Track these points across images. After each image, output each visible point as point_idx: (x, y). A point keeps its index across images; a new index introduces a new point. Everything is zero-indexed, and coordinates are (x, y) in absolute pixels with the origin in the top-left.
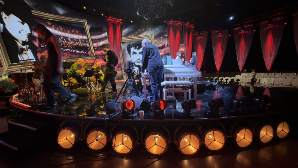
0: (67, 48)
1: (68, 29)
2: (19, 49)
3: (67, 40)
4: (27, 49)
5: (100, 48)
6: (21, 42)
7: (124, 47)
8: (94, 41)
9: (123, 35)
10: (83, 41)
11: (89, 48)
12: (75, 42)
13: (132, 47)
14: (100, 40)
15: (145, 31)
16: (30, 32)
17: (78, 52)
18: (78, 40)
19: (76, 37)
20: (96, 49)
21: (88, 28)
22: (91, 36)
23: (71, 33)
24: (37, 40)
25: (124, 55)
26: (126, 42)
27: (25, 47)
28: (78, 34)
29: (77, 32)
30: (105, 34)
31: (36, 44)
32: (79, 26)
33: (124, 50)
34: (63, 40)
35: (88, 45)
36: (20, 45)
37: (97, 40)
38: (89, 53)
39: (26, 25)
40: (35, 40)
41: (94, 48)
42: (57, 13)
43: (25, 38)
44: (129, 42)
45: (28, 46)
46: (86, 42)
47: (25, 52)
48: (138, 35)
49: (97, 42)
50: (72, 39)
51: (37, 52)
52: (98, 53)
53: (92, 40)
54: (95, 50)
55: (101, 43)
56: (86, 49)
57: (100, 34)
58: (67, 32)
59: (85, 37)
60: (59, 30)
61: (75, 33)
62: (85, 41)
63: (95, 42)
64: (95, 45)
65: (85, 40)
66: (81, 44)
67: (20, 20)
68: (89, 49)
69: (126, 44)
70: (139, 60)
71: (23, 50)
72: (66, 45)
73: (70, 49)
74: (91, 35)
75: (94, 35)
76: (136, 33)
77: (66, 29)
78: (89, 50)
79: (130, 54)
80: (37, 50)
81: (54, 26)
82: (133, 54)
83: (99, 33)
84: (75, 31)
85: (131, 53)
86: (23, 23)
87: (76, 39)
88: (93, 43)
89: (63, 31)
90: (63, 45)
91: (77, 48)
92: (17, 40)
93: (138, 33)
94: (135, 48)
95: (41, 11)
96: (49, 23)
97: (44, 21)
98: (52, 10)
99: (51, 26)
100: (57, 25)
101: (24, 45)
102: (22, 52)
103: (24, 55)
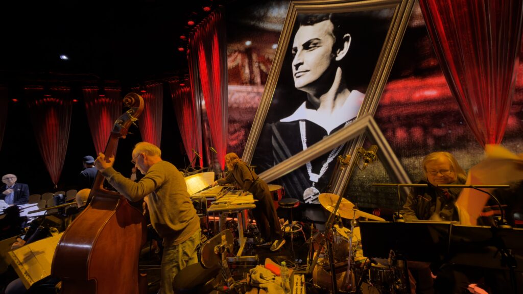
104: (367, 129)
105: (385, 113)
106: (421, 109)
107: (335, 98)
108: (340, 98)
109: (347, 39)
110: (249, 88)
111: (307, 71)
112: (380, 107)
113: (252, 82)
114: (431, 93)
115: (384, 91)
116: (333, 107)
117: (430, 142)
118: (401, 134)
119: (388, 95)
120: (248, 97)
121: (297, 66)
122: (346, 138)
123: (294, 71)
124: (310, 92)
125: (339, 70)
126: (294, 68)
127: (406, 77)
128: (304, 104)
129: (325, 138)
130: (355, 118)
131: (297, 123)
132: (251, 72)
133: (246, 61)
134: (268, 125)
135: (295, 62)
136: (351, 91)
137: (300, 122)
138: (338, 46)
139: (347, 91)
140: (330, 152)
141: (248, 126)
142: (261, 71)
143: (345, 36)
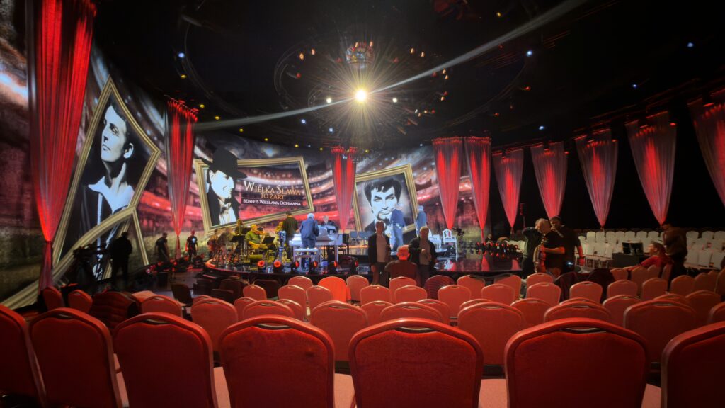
0: (275, 200)
1: (278, 175)
2: (221, 208)
3: (276, 189)
4: (229, 207)
5: (321, 195)
6: (224, 200)
7: (360, 189)
8: (312, 185)
9: (357, 170)
10: (297, 187)
11: (304, 196)
12: (285, 190)
13: (373, 188)
14: (321, 182)
15: (396, 159)
16: (233, 187)
17: (290, 204)
19: (287, 183)
20: (314, 197)
21: (304, 167)
22: (308, 178)
23: (282, 178)
24: (240, 195)
25: (359, 203)
26: (362, 182)
27: (227, 205)
28: (291, 178)
29: (289, 176)
30: (329, 174)
31: (239, 200)
32: (292, 167)
33: (360, 195)
34: (270, 190)
35: (303, 193)
36: (222, 203)
37: (317, 183)
38: (305, 203)
39: (231, 179)
40: (238, 195)
41: (312, 195)
42: (264, 157)
43: (228, 195)
44: (369, 181)
45: (230, 204)
46: (300, 189)
47: (226, 211)
48: (383, 168)
49: (317, 186)
50: (282, 187)
51: (239, 210)
52: (319, 202)
53: (310, 184)
54: (313, 199)
55: (324, 187)
56: (300, 198)
57: (322, 174)
58: (276, 179)
59: (299, 182)
60: (267, 178)
61: (286, 178)
63: (314, 187)
64: (314, 190)
65: (300, 186)
66: (293, 192)
67: (225, 175)
68: (304, 198)
69: (364, 184)
70: (386, 209)
71: (224, 209)
72: (273, 196)
73: (279, 200)
74: (308, 176)
75: (314, 176)
76: (381, 164)
77: (274, 174)
78: (305, 200)
79: (369, 200)
80: (240, 207)
81: (260, 174)
82: (375, 200)
83: (321, 171)
84: (287, 175)
85: (373, 198)
86: (227, 178)
87: (288, 186)
88: (310, 188)
89: (271, 178)
90: (270, 196)
91: (288, 198)
92: (220, 198)
93: (383, 164)
94: (379, 190)
95: (246, 158)
96: (255, 172)
97: (250, 170)
98: (260, 154)
99: (256, 175)
100: (264, 170)
101: (226, 203)
102: (223, 212)
103: (225, 215)
104: (132, 215)
105: (141, 208)
106: (154, 211)
107: (120, 185)
108: (122, 186)
109: (131, 147)
111: (109, 149)
112: (139, 204)
114: (158, 205)
115: (142, 195)
116: (118, 191)
117: (155, 229)
118: (145, 222)
119: (143, 198)
121: (105, 138)
122: (121, 220)
123: (103, 142)
125: (124, 165)
126: (103, 139)
127: (151, 192)
128: (104, 178)
129: (111, 216)
130: (127, 206)
131: (97, 193)
135: (104, 133)
136: (128, 184)
137: (100, 195)
138: (126, 147)
139: (126, 183)
140: (111, 230)
143: (131, 144)
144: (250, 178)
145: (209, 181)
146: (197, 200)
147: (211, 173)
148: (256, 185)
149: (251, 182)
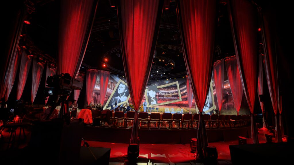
3: (169, 93)
5: (184, 94)
8: (181, 91)
12: (172, 93)
14: (184, 90)
17: (174, 98)
18: (173, 92)
19: (173, 91)
21: (178, 85)
23: (171, 90)
24: (158, 96)
28: (174, 89)
30: (186, 86)
32: (174, 85)
35: (178, 94)
36: (152, 99)
38: (179, 98)
41: (181, 94)
42: (166, 84)
43: (154, 96)
45: (155, 99)
50: (171, 93)
51: (157, 100)
52: (183, 97)
54: (181, 96)
56: (177, 96)
58: (169, 90)
59: (177, 90)
60: (166, 90)
61: (173, 89)
62: (177, 92)
64: (182, 93)
66: (175, 94)
72: (168, 96)
73: (170, 97)
75: (181, 87)
78: (179, 96)
83: (184, 85)
84: (173, 88)
89: (168, 90)
91: (173, 96)
95: (160, 85)
96: (162, 89)
97: (161, 89)
98: (164, 83)
99: (163, 90)
100: (165, 88)
101: (153, 99)
102: (152, 101)
103: (153, 102)
104: (127, 102)
109: (127, 89)
110: (111, 90)
112: (129, 100)
113: (111, 89)
120: (110, 91)
121: (119, 90)
124: (120, 95)
125: (125, 93)
128: (119, 96)
130: (125, 100)
131: (117, 99)
132: (112, 87)
133: (111, 84)
134: (113, 98)
135: (119, 89)
138: (125, 90)
141: (109, 97)
142: (113, 88)
144: (161, 91)
145: (148, 93)
146: (145, 98)
147: (149, 91)
148: (163, 93)
149: (161, 92)
